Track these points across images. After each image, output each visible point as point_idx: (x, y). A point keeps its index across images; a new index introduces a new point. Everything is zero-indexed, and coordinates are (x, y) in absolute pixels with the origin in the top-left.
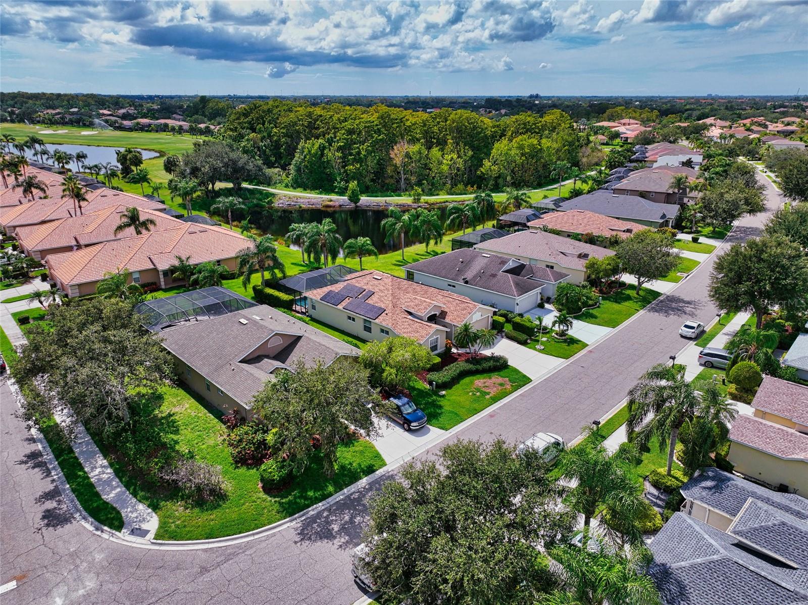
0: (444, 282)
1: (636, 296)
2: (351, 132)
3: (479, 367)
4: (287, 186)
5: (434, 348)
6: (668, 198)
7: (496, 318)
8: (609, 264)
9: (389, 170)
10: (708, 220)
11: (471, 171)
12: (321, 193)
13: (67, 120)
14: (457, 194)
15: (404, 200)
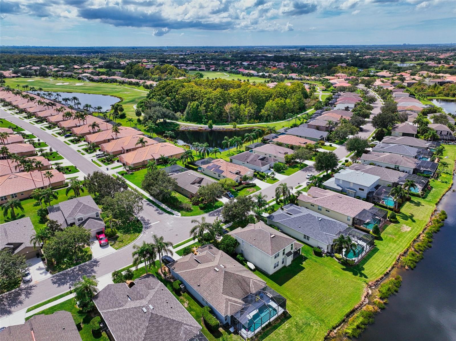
0: (241, 163)
1: (300, 166)
2: (209, 99)
3: (248, 186)
5: (237, 181)
6: (327, 129)
7: (255, 173)
8: (291, 157)
9: (224, 114)
11: (257, 113)
12: (197, 124)
13: (64, 75)
14: (251, 123)
15: (229, 127)
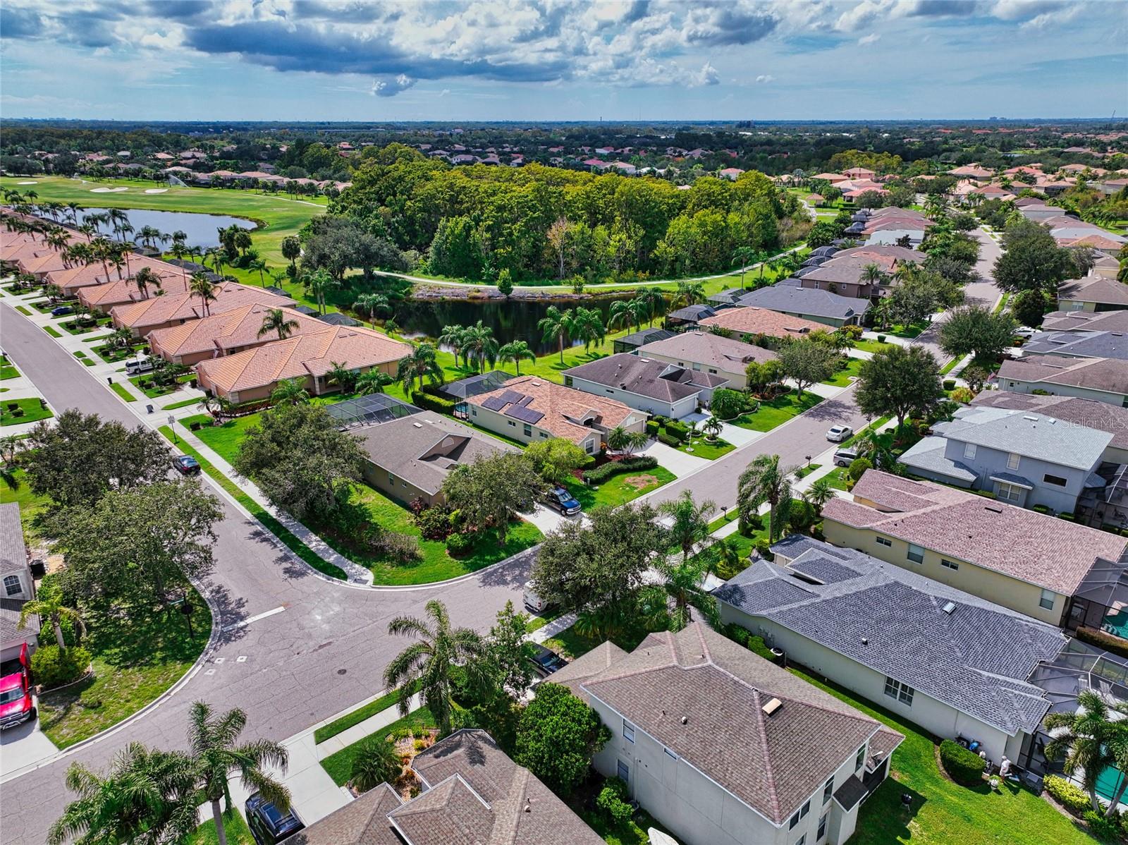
0: (602, 388)
1: (797, 401)
2: (501, 208)
3: (631, 466)
4: (425, 272)
5: (590, 450)
6: (861, 292)
7: (650, 422)
8: (769, 369)
9: (546, 254)
10: (898, 318)
11: (643, 253)
12: (466, 281)
13: (121, 171)
14: (626, 282)
15: (564, 290)
